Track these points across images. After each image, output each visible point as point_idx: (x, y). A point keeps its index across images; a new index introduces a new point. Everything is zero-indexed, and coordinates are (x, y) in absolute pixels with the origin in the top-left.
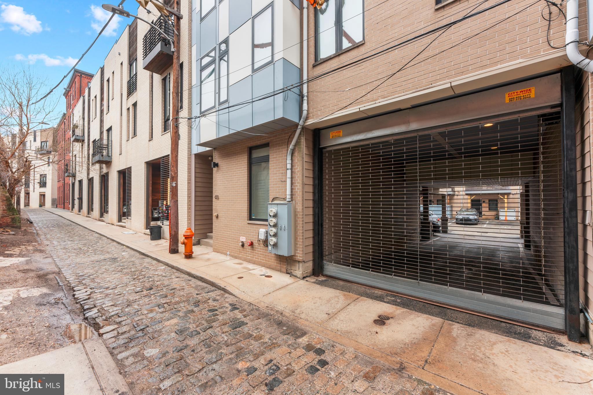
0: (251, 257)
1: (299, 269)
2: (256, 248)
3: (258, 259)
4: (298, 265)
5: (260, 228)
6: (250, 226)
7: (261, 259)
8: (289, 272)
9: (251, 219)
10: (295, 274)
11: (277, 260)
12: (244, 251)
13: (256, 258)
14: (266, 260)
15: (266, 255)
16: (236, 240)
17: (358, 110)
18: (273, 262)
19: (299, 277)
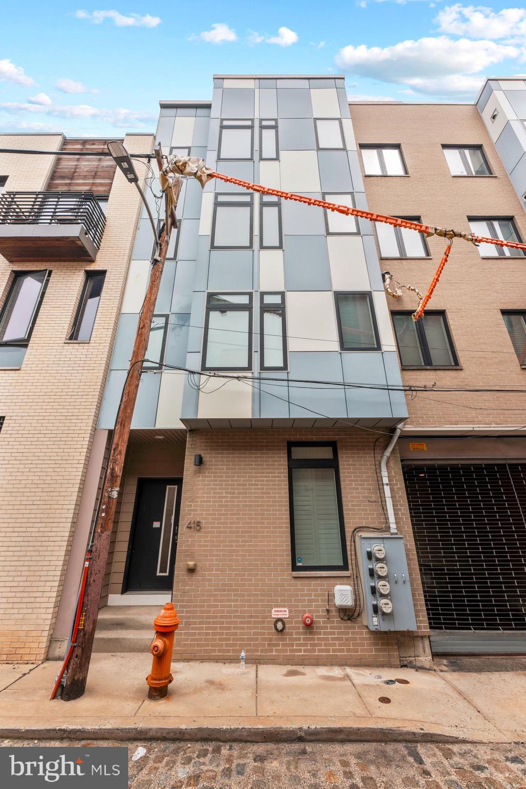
0: (305, 651)
1: (424, 651)
2: (318, 628)
3: (328, 651)
4: (421, 645)
5: (337, 584)
6: (299, 582)
7: (334, 651)
8: (405, 663)
9: (295, 568)
10: (418, 664)
11: (377, 644)
12: (282, 640)
13: (320, 651)
14: (348, 650)
15: (347, 639)
16: (258, 617)
17: (472, 429)
18: (367, 649)
19: (428, 667)
